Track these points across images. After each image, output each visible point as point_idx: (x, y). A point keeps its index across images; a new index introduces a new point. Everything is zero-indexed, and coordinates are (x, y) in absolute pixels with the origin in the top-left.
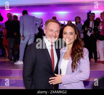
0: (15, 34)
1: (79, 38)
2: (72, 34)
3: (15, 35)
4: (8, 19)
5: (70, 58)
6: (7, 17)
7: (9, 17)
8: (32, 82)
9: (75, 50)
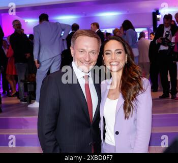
0: (28, 55)
1: (131, 59)
2: (120, 53)
3: (27, 57)
4: (14, 30)
5: (120, 96)
6: (13, 26)
7: (16, 27)
8: (55, 142)
9: (127, 80)
